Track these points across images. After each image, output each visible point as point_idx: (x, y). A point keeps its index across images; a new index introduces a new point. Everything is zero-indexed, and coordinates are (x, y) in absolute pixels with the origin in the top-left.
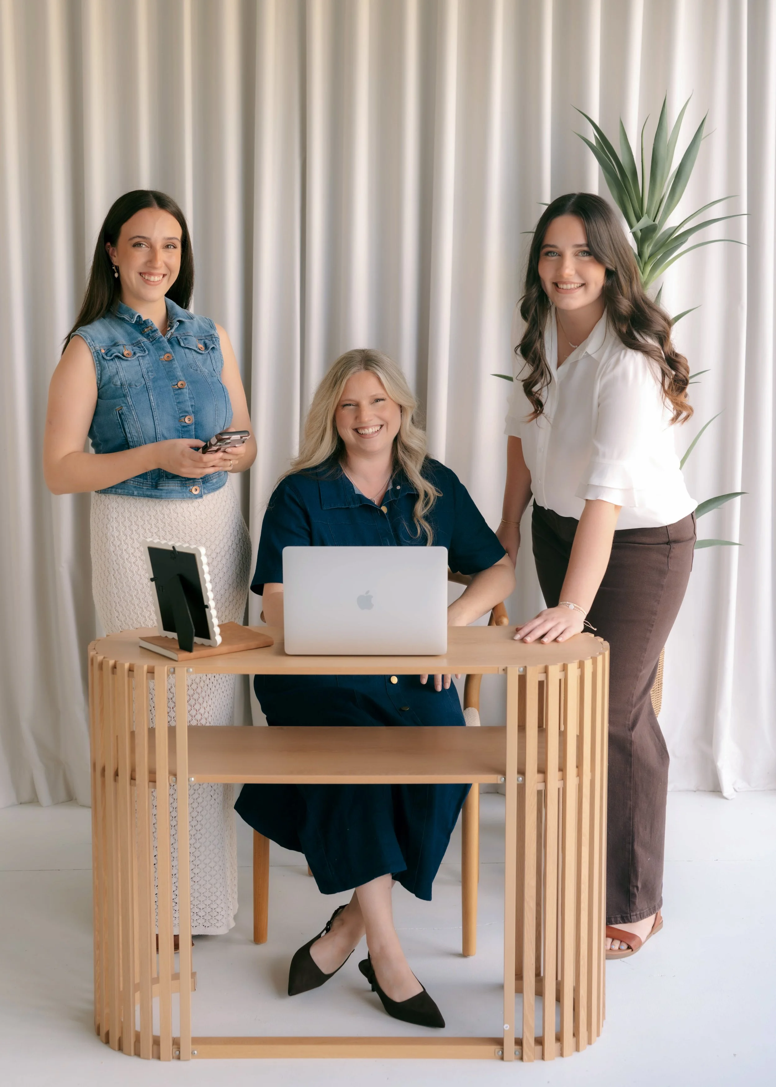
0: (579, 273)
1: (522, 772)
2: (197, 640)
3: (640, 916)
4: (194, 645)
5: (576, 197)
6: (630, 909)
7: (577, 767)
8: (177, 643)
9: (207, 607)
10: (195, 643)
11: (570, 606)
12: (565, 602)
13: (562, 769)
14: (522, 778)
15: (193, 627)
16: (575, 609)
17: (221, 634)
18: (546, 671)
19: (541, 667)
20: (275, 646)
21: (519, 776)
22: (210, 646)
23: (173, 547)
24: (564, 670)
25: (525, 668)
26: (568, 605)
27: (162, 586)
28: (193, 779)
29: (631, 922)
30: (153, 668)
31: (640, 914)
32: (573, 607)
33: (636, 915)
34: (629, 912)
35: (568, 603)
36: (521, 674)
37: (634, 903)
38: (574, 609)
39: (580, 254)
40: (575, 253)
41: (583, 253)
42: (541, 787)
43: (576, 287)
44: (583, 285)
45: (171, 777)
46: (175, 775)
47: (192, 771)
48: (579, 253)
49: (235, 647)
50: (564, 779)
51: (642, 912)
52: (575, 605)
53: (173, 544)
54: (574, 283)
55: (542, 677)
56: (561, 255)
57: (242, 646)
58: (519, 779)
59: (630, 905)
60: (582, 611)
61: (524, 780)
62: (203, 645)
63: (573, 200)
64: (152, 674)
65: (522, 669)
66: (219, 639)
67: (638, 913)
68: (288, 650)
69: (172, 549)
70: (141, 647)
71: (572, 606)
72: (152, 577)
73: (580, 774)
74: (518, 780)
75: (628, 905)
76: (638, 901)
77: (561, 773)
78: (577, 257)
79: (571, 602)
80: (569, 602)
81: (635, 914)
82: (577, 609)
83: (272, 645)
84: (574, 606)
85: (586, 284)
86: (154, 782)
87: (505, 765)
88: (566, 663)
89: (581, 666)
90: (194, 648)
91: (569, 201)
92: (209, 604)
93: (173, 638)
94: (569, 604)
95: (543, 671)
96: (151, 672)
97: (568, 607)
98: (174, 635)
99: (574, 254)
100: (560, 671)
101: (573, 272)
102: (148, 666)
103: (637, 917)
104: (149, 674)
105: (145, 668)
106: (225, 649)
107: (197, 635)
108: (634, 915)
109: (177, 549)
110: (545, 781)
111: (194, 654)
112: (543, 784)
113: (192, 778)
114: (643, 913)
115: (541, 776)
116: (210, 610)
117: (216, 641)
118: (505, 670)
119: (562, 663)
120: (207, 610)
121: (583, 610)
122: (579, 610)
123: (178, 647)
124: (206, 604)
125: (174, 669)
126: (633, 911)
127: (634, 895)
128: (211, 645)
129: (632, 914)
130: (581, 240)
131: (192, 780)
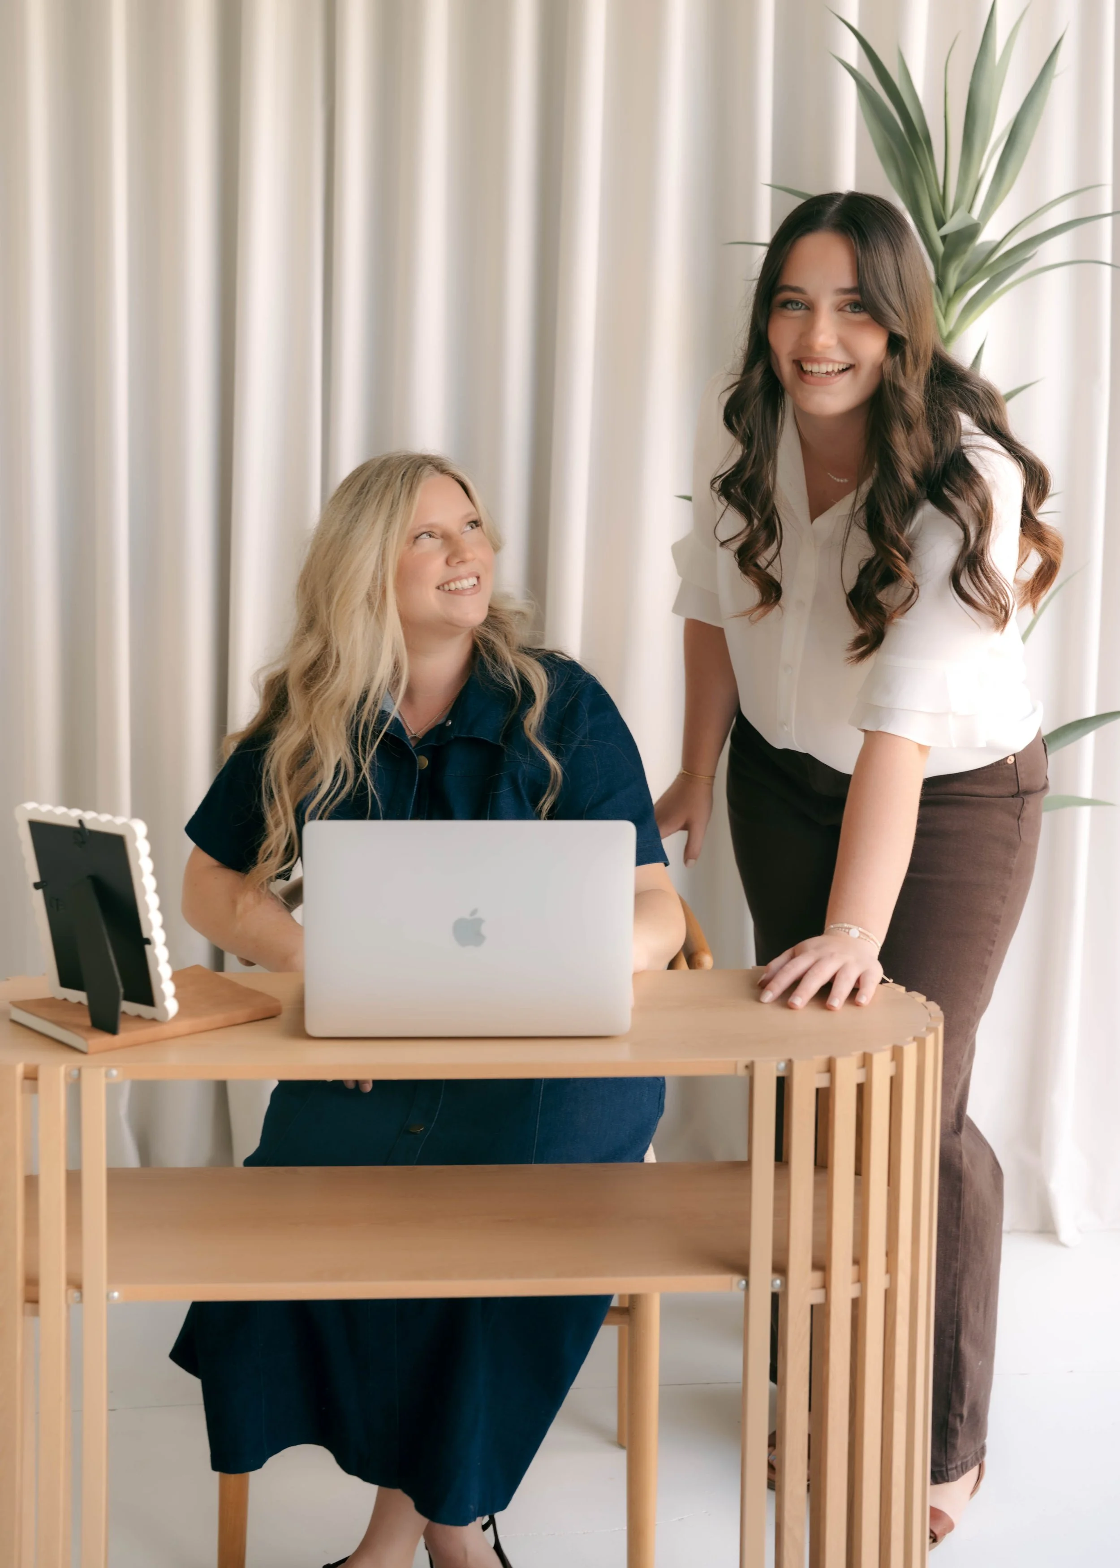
0: (845, 345)
1: (780, 1268)
2: (126, 1006)
3: (962, 1468)
4: (121, 1018)
5: (842, 199)
6: (946, 1458)
7: (887, 1254)
8: (87, 1013)
9: (148, 941)
10: (124, 1013)
11: (851, 931)
12: (840, 925)
13: (859, 1260)
14: (782, 1283)
15: (120, 983)
16: (862, 936)
17: (176, 996)
18: (830, 1068)
19: (820, 1060)
20: (285, 1016)
21: (776, 1276)
22: (154, 1020)
23: (80, 822)
24: (863, 1066)
25: (790, 1063)
26: (847, 930)
27: (57, 900)
28: (116, 1294)
29: (948, 1481)
30: (35, 1070)
31: (962, 1464)
32: (857, 934)
33: (956, 1468)
34: (944, 1463)
35: (846, 925)
36: (781, 1074)
37: (954, 1447)
38: (859, 937)
39: (848, 308)
40: (838, 306)
41: (853, 307)
42: (817, 1297)
43: (836, 370)
44: (849, 368)
45: (71, 1291)
46: (79, 1287)
47: (114, 1278)
48: (846, 305)
49: (203, 1022)
50: (861, 1279)
51: (965, 1460)
52: (860, 929)
53: (79, 816)
54: (833, 362)
55: (822, 1081)
56: (810, 308)
57: (219, 1018)
58: (775, 1283)
59: (946, 1452)
60: (872, 940)
61: (785, 1284)
62: (139, 1017)
63: (838, 203)
64: (32, 1082)
65: (782, 1065)
66: (171, 1006)
67: (959, 1463)
68: (312, 1028)
69: (77, 825)
70: (13, 1022)
71: (855, 932)
72: (37, 879)
73: (891, 1268)
74: (772, 1285)
75: (943, 1450)
76: (960, 1442)
77: (856, 1267)
78: (840, 313)
79: (853, 924)
80: (848, 923)
81: (954, 1466)
82: (864, 938)
83: (279, 1014)
84: (860, 932)
85: (857, 365)
86: (35, 1302)
87: (746, 1254)
88: (868, 1050)
89: (897, 1055)
90: (122, 1025)
91: (831, 206)
92: (152, 937)
93: (80, 1003)
94: (849, 929)
95: (823, 1066)
96: (31, 1077)
97: (848, 933)
98: (79, 996)
99: (836, 308)
100: (859, 1068)
101: (833, 342)
102: (26, 1066)
103: (957, 1471)
104: (27, 1082)
105: (20, 1069)
106: (185, 1025)
107: (129, 998)
108: (952, 1469)
109: (89, 826)
110: (825, 1286)
111: (122, 1037)
112: (821, 1292)
113: (113, 1292)
114: (967, 1462)
115: (818, 1276)
116: (154, 948)
117: (165, 1011)
118: (750, 1067)
119: (861, 1052)
120: (147, 947)
121: (875, 938)
122: (868, 939)
123: (87, 1022)
124: (145, 935)
125: (80, 1070)
126: (951, 1462)
127: (954, 1432)
128: (158, 1018)
129: (949, 1467)
130: (846, 280)
131: (113, 1297)
